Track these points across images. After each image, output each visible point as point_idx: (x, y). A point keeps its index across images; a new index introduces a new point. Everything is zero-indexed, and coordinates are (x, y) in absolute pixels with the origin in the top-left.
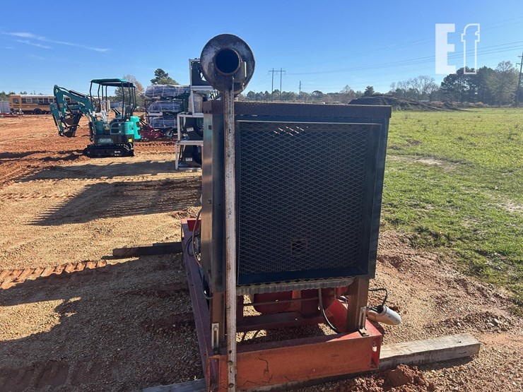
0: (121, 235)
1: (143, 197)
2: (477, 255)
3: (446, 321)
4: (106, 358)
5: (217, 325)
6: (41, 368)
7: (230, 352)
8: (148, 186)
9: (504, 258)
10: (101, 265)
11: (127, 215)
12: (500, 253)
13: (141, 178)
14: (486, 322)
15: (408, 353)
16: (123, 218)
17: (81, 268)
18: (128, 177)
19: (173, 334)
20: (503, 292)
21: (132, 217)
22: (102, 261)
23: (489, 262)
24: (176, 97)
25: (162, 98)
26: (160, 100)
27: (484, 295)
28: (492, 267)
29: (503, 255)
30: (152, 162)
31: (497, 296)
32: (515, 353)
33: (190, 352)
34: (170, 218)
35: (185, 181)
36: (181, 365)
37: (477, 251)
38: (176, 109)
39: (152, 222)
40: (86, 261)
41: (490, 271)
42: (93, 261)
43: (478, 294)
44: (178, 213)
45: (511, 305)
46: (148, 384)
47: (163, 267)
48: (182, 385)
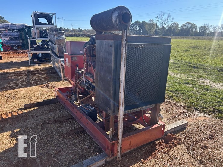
0: (21, 98)
1: (20, 79)
2: (169, 92)
3: (173, 116)
4: (52, 152)
5: (112, 129)
6: (21, 163)
7: (119, 139)
8: (20, 74)
9: (178, 92)
10: (20, 113)
11: (18, 88)
12: (176, 91)
13: (13, 70)
14: (184, 115)
15: (170, 129)
16: (16, 90)
17: (10, 115)
18: (6, 70)
19: (76, 138)
20: (182, 104)
21: (21, 89)
22: (19, 111)
23: (174, 94)
24: (17, 30)
25: (9, 30)
26: (8, 31)
27: (177, 106)
28: (175, 96)
29: (178, 91)
30: (14, 62)
31: (181, 106)
32: (197, 124)
33: (89, 143)
34: (41, 88)
35: (38, 71)
36: (88, 149)
37: (169, 91)
38: (17, 35)
39: (33, 91)
40: (12, 112)
41: (175, 97)
42: (15, 111)
43: (175, 106)
44: (44, 86)
45: (187, 108)
46: (78, 159)
47: (53, 110)
48: (97, 157)
